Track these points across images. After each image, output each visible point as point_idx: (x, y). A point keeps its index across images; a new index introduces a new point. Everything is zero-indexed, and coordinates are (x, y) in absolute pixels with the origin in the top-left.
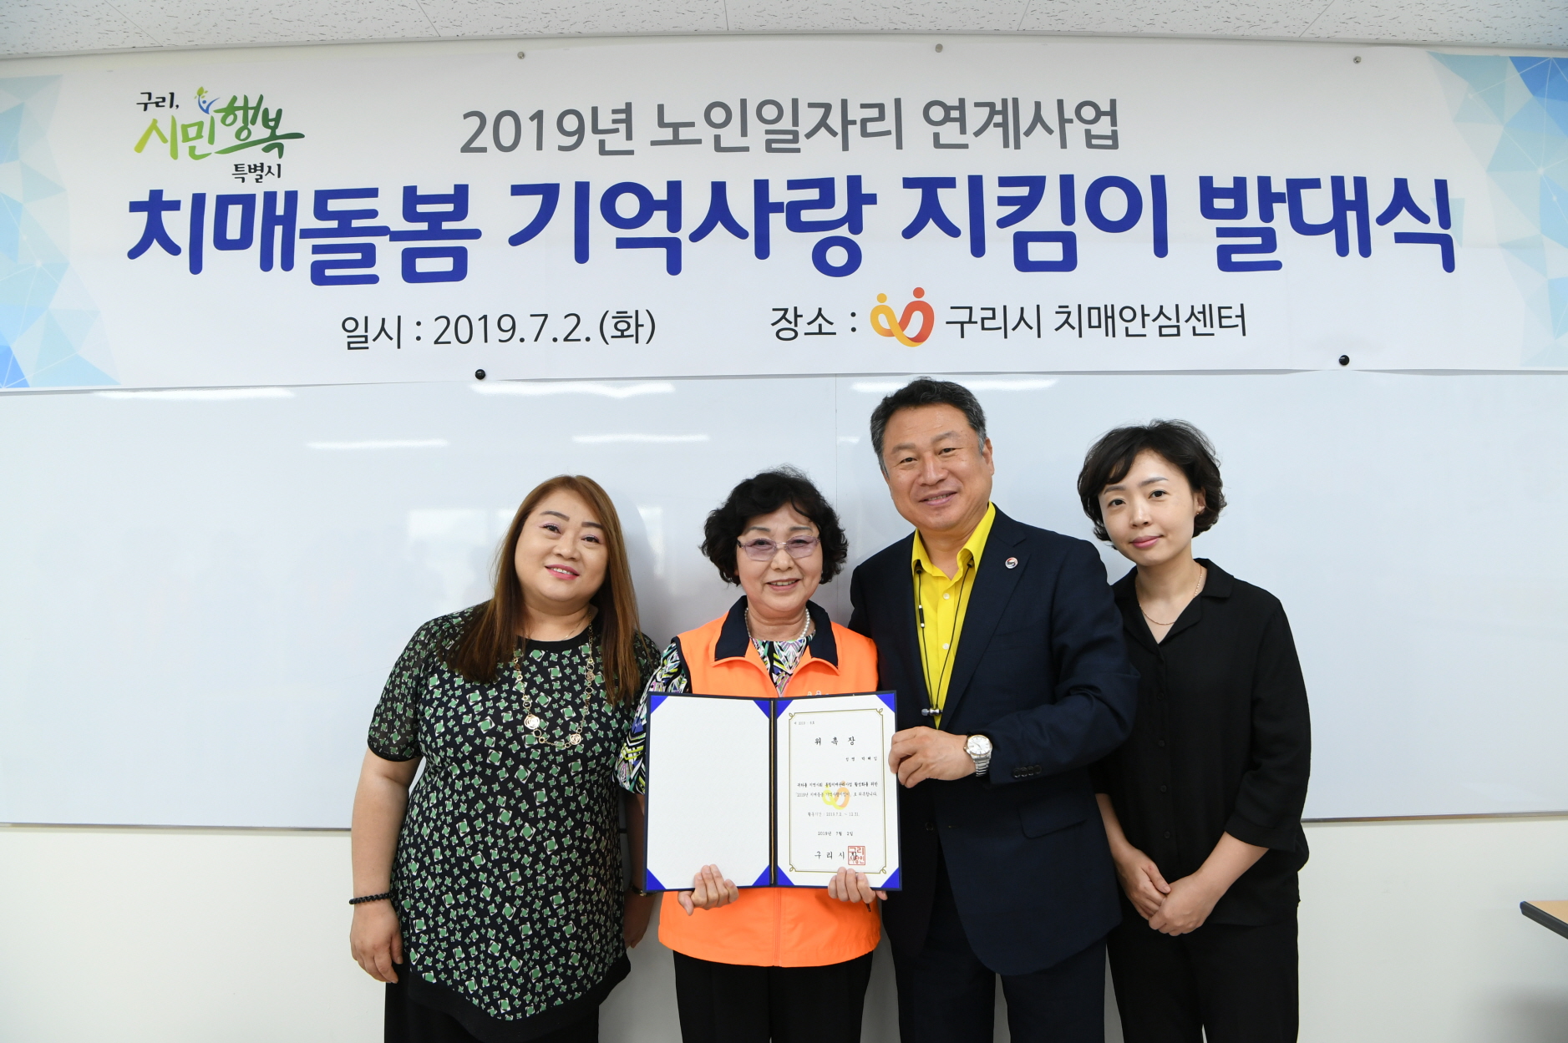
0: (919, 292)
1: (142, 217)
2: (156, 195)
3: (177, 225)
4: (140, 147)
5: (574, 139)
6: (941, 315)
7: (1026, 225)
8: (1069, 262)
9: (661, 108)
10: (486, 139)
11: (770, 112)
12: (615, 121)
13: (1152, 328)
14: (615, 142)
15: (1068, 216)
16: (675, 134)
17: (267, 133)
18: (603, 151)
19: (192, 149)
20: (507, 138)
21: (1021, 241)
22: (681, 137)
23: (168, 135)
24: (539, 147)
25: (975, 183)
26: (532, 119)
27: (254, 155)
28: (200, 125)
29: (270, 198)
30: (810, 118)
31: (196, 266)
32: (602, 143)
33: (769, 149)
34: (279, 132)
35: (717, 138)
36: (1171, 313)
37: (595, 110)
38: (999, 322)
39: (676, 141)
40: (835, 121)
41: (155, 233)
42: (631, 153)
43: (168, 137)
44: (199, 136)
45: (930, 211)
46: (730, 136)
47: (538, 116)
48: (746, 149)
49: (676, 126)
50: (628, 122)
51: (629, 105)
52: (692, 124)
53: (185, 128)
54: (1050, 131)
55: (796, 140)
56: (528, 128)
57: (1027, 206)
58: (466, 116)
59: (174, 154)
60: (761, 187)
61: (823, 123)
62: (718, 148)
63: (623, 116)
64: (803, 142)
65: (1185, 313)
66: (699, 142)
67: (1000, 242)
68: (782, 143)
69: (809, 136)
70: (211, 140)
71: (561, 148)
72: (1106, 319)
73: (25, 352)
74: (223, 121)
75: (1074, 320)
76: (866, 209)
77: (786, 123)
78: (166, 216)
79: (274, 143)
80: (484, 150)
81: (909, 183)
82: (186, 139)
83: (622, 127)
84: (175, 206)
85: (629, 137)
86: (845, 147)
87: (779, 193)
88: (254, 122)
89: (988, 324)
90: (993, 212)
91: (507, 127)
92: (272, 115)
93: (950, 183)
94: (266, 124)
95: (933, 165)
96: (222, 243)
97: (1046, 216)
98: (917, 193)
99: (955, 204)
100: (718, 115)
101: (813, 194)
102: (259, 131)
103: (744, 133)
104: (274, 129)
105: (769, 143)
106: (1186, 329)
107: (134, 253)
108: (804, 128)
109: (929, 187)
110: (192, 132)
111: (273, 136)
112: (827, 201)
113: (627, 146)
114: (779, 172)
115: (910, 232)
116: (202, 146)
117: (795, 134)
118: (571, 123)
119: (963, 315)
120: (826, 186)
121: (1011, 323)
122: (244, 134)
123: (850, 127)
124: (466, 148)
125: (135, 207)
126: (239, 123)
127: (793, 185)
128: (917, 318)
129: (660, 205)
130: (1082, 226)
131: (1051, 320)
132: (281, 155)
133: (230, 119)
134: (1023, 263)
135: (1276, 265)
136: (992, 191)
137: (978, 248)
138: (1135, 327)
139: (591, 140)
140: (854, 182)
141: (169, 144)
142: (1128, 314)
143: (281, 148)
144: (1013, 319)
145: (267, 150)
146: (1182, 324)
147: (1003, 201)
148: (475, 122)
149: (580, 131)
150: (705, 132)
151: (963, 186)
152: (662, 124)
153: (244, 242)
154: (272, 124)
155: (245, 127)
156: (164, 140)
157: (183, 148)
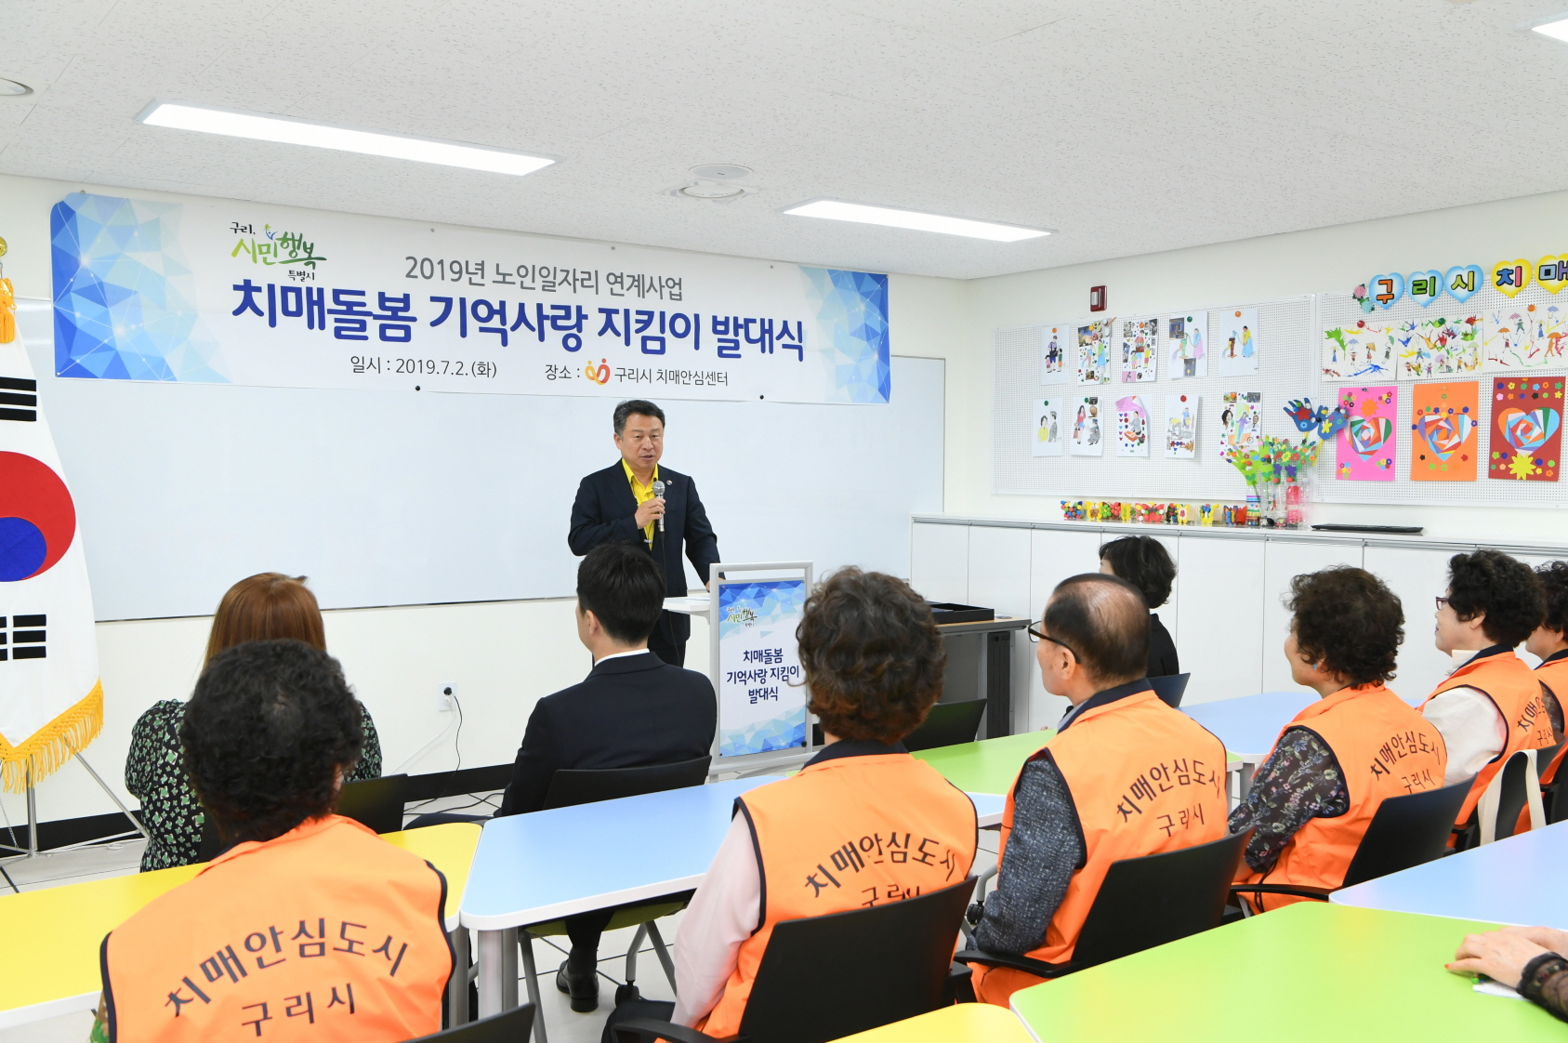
0: (604, 361)
1: (241, 294)
2: (247, 282)
3: (261, 300)
4: (235, 253)
5: (457, 276)
6: (613, 371)
7: (646, 333)
8: (662, 351)
9: (498, 265)
10: (417, 272)
11: (544, 272)
12: (476, 269)
13: (693, 380)
14: (476, 279)
15: (663, 330)
16: (504, 279)
17: (306, 255)
18: (471, 283)
19: (265, 259)
20: (427, 273)
21: (645, 339)
22: (507, 280)
23: (250, 249)
24: (443, 278)
25: (627, 312)
26: (439, 263)
27: (300, 267)
28: (269, 246)
29: (309, 290)
30: (561, 276)
31: (273, 323)
32: (470, 279)
33: (543, 290)
34: (313, 256)
35: (522, 282)
36: (700, 374)
37: (467, 262)
38: (635, 376)
39: (504, 282)
40: (570, 279)
41: (248, 303)
42: (483, 285)
43: (251, 250)
44: (268, 252)
45: (609, 324)
46: (528, 281)
47: (441, 262)
48: (534, 289)
49: (504, 275)
50: (482, 270)
51: (483, 262)
52: (511, 275)
53: (260, 246)
54: (656, 291)
55: (554, 286)
56: (437, 268)
57: (647, 324)
58: (408, 258)
59: (255, 261)
60: (540, 307)
61: (565, 279)
62: (522, 287)
63: (480, 267)
64: (557, 287)
65: (705, 375)
66: (514, 283)
67: (636, 339)
68: (549, 287)
69: (560, 284)
70: (276, 255)
71: (452, 280)
72: (676, 376)
73: (174, 361)
74: (282, 245)
75: (664, 376)
76: (583, 321)
77: (551, 278)
78: (254, 294)
79: (310, 261)
80: (416, 277)
81: (601, 310)
82: (261, 253)
83: (480, 272)
84: (259, 289)
85: (483, 277)
86: (575, 291)
87: (547, 311)
88: (299, 248)
89: (631, 376)
90: (634, 326)
91: (427, 265)
92: (308, 246)
93: (616, 312)
94: (305, 249)
95: (611, 303)
96: (286, 312)
97: (654, 330)
98: (604, 316)
99: (618, 321)
100: (523, 272)
101: (562, 313)
102: (302, 254)
103: (533, 281)
104: (310, 253)
105: (544, 286)
106: (705, 381)
107: (237, 312)
108: (558, 281)
109: (609, 313)
110: (264, 249)
111: (310, 258)
112: (568, 317)
113: (481, 282)
114: (548, 300)
115: (601, 333)
116: (270, 258)
117: (554, 283)
118: (456, 268)
119: (621, 372)
120: (567, 309)
121: (640, 377)
122: (294, 254)
123: (577, 282)
124: (408, 275)
125: (236, 288)
126: (291, 248)
127: (554, 307)
128: (603, 372)
129: (497, 312)
130: (668, 335)
131: (655, 375)
132: (314, 268)
133: (285, 245)
134: (645, 350)
135: (739, 356)
136: (633, 317)
137: (627, 342)
138: (687, 380)
139: (465, 277)
140: (579, 309)
141: (251, 255)
142: (684, 374)
143: (314, 264)
144: (640, 375)
145: (307, 264)
146: (704, 380)
147: (638, 321)
148: (412, 262)
149: (460, 272)
150: (517, 279)
151: (622, 313)
152: (498, 273)
153: (298, 313)
154: (309, 250)
155: (294, 250)
156: (249, 252)
157: (260, 258)
